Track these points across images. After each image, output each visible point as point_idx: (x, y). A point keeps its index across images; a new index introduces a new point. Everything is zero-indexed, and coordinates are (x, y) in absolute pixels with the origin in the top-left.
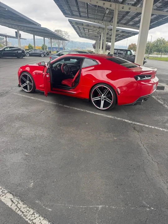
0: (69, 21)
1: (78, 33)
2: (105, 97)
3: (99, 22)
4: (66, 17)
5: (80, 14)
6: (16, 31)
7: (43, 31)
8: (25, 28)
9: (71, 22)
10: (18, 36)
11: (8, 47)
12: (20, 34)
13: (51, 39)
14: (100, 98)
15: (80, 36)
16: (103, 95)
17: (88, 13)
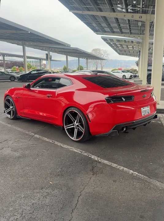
0: (103, 39)
1: (116, 51)
2: (78, 124)
3: (134, 37)
4: (97, 34)
5: (121, 30)
6: (47, 52)
7: (75, 51)
8: (56, 50)
9: (105, 39)
10: (48, 58)
11: (36, 70)
12: (51, 56)
13: (87, 59)
14: (73, 125)
15: (119, 54)
16: (76, 122)
17: (130, 28)
